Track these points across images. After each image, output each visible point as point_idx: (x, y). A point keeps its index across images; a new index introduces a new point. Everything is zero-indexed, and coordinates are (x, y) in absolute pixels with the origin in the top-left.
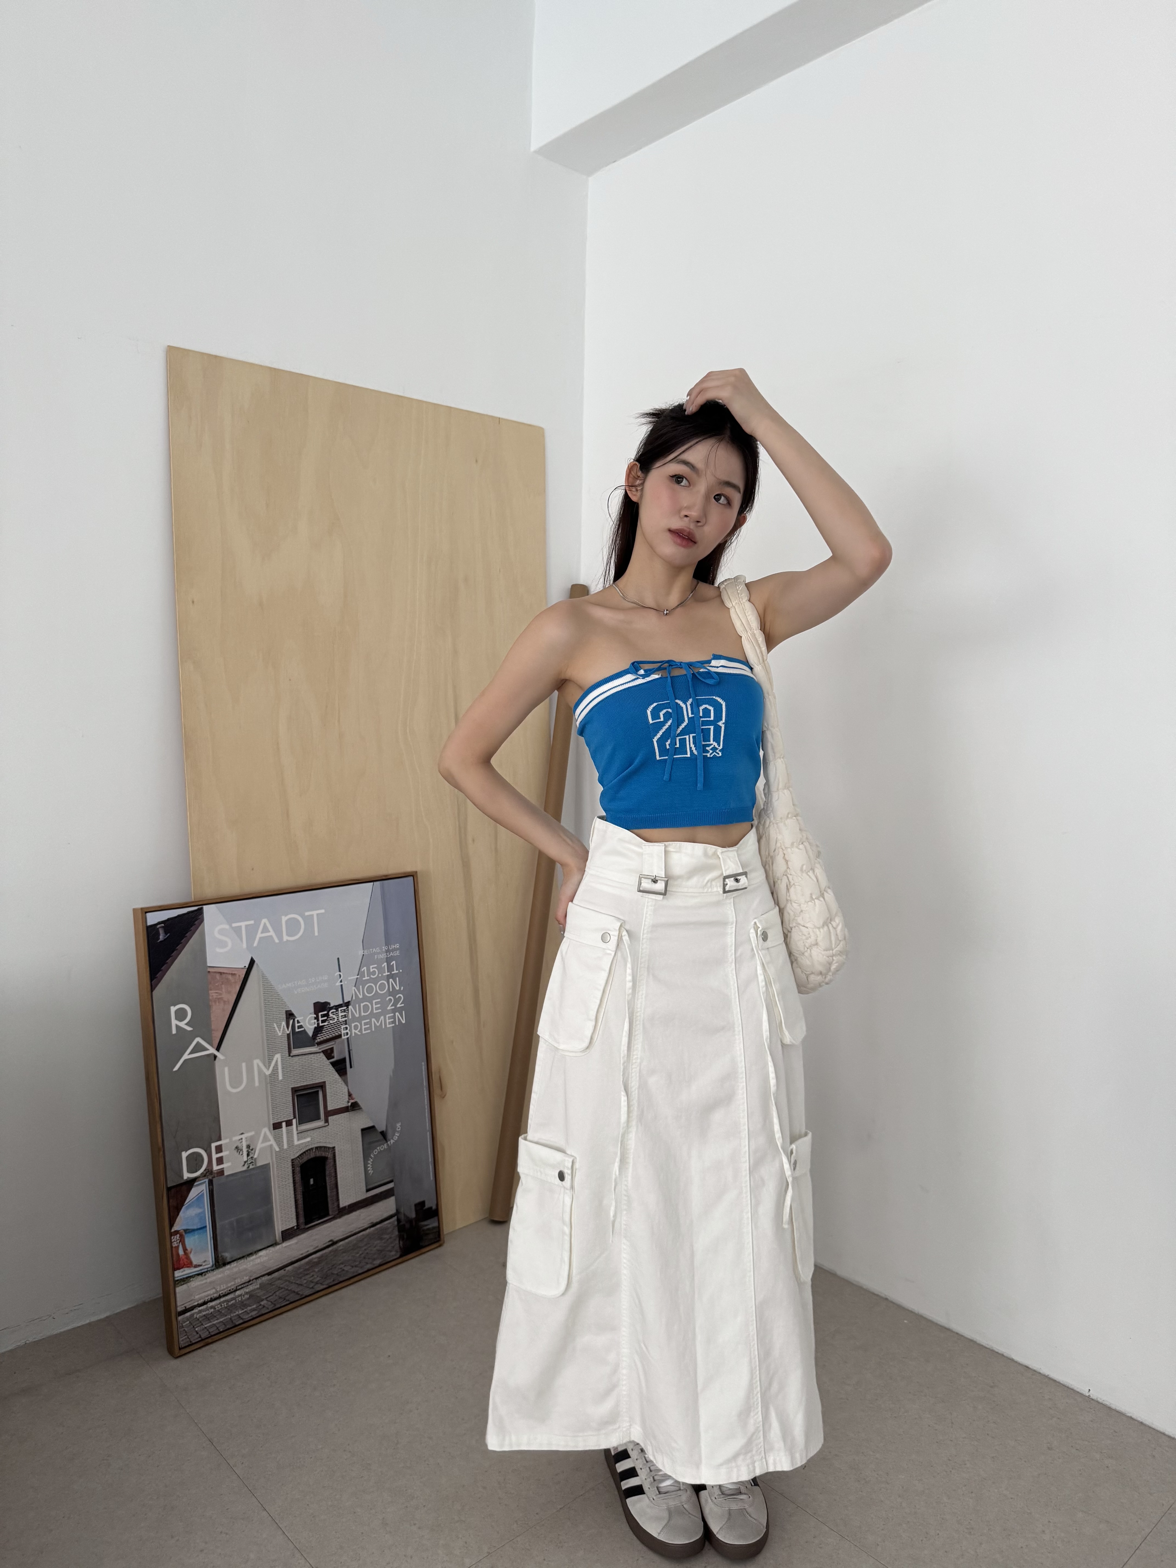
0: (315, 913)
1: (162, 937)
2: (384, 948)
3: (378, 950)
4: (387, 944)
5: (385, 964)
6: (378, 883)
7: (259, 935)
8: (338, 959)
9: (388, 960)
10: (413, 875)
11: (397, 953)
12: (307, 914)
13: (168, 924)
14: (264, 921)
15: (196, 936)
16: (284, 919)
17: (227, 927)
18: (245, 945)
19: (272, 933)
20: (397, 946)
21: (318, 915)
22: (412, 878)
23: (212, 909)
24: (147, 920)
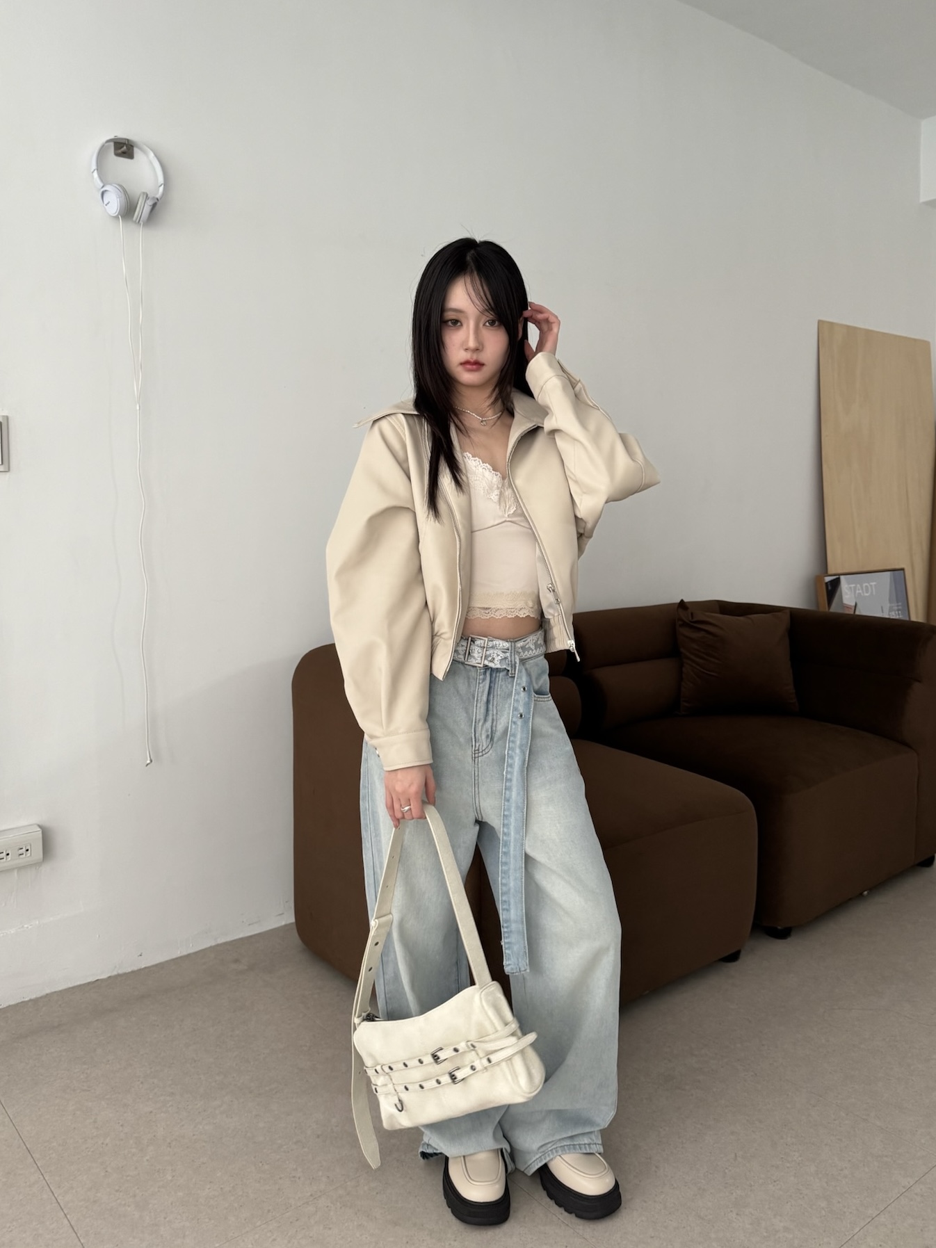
0: (873, 584)
1: (830, 588)
2: (896, 604)
3: (893, 605)
4: (898, 602)
5: (897, 612)
6: (892, 572)
7: (857, 592)
8: (882, 607)
9: (898, 610)
10: (903, 569)
11: (900, 607)
12: (871, 584)
13: (831, 582)
14: (858, 585)
15: (839, 590)
16: (864, 585)
17: (846, 586)
18: (853, 596)
19: (860, 591)
20: (900, 604)
21: (875, 585)
22: (902, 571)
23: (842, 578)
24: (824, 580)
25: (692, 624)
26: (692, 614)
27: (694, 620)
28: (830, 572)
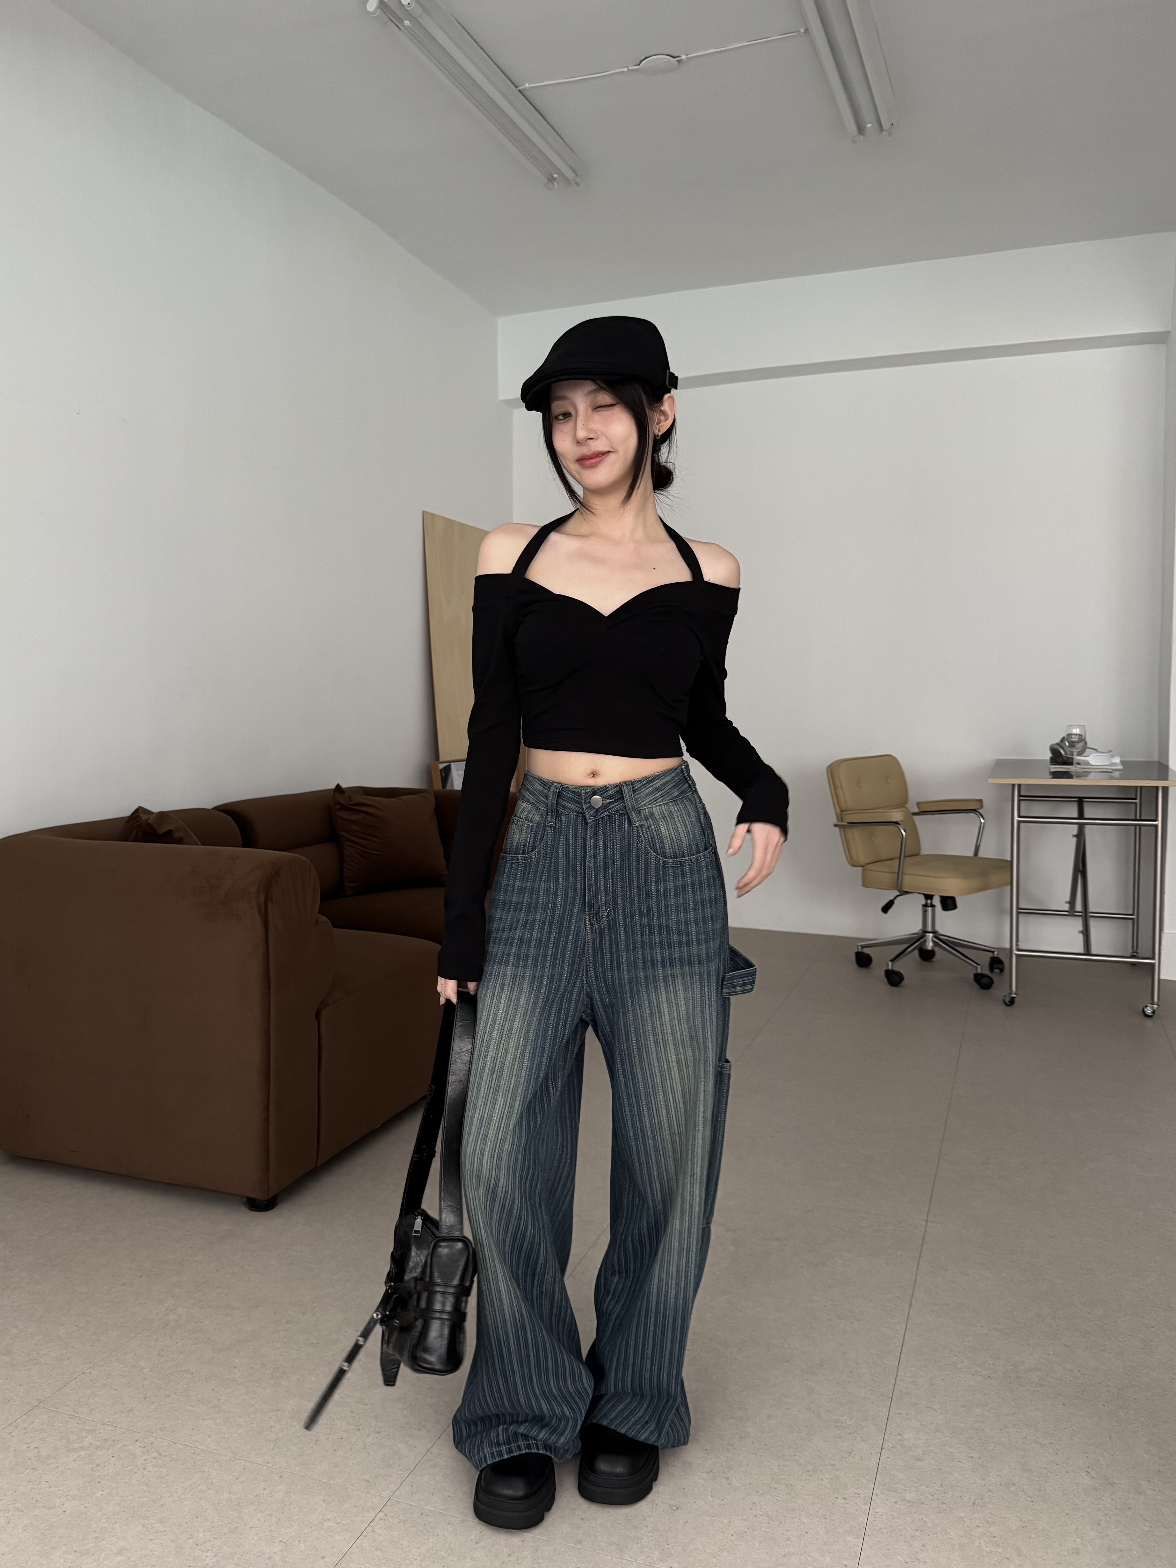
1: (443, 775)
13: (445, 768)
15: (450, 776)
23: (452, 764)
24: (438, 766)
25: (350, 806)
26: (349, 797)
27: (352, 803)
28: (442, 758)
